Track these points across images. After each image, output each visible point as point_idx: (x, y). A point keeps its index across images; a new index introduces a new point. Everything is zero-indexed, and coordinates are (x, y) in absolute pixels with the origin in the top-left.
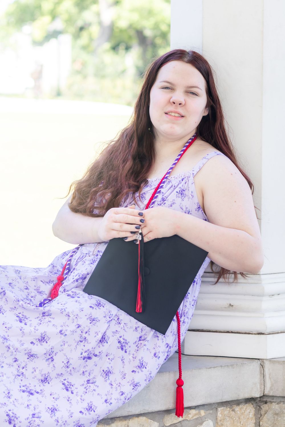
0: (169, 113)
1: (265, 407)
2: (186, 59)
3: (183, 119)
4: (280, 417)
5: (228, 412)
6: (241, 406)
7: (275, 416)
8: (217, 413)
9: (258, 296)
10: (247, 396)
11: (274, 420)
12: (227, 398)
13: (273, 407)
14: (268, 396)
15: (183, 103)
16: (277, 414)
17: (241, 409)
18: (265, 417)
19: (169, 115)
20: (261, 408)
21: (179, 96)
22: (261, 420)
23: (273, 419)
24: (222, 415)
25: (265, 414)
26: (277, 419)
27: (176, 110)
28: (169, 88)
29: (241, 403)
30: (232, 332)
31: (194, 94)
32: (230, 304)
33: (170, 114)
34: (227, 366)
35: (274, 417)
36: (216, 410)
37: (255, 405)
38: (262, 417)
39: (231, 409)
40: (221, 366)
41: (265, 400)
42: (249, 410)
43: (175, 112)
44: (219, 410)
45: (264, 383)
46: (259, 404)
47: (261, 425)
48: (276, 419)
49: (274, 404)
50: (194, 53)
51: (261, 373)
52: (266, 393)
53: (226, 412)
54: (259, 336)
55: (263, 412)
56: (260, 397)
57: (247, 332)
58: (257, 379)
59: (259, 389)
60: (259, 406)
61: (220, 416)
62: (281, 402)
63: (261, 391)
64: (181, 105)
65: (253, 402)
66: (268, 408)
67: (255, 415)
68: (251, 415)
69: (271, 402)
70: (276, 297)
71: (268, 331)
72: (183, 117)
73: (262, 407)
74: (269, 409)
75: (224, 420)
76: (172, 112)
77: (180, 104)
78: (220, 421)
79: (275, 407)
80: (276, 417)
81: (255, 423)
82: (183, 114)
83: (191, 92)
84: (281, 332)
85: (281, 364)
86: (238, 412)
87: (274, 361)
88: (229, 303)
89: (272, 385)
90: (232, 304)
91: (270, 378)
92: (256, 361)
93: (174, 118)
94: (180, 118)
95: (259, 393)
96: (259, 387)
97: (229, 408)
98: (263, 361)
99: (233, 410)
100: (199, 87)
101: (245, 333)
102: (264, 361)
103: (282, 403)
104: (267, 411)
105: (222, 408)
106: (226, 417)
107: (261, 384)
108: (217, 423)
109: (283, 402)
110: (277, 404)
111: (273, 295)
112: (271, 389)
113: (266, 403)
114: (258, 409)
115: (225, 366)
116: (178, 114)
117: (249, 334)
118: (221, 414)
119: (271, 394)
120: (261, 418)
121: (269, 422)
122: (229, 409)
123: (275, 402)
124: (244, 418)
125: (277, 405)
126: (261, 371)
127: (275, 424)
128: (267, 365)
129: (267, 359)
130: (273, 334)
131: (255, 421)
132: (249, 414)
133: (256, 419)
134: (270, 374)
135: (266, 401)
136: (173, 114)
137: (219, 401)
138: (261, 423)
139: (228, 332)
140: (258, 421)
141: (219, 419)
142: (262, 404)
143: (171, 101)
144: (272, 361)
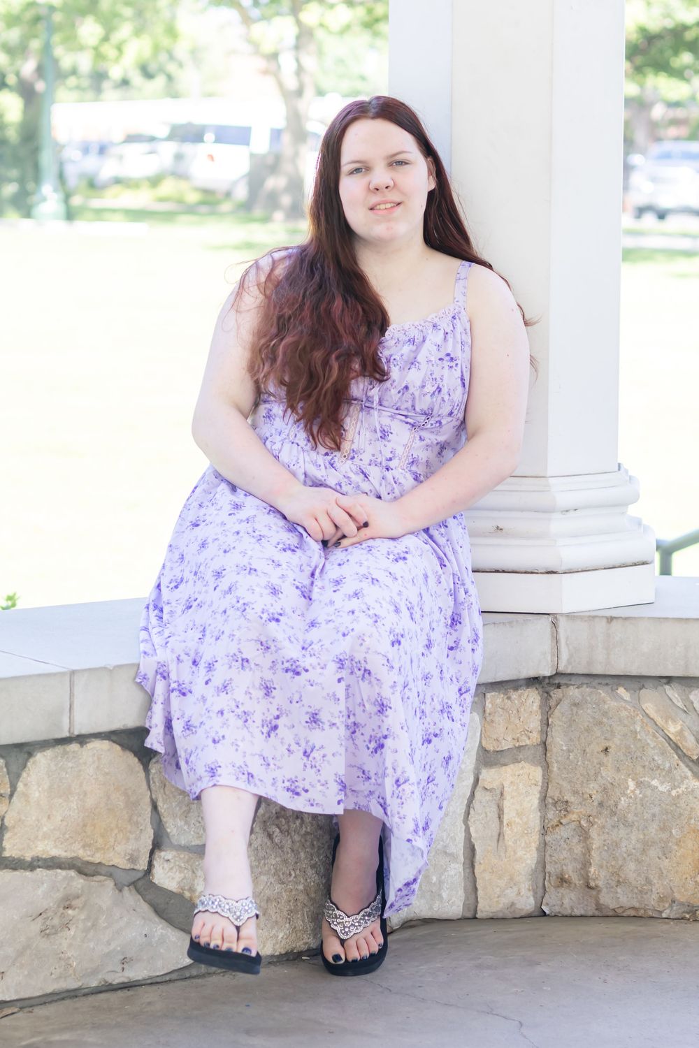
0: (376, 206)
1: (556, 694)
2: (371, 114)
3: (401, 207)
4: (583, 709)
5: (501, 700)
6: (520, 691)
7: (573, 707)
8: (485, 701)
9: (544, 512)
10: (532, 674)
11: (573, 714)
12: (501, 676)
13: (571, 694)
14: (565, 674)
15: (391, 184)
16: (576, 705)
17: (520, 696)
18: (556, 711)
19: (377, 209)
20: (550, 696)
21: (381, 176)
22: (550, 716)
23: (570, 712)
24: (492, 704)
25: (557, 705)
26: (577, 712)
27: (384, 199)
28: (362, 168)
29: (521, 686)
30: (504, 572)
31: (402, 163)
32: (498, 527)
33: (378, 207)
34: (503, 623)
35: (572, 710)
36: (483, 697)
37: (540, 690)
38: (552, 710)
39: (506, 697)
40: (494, 623)
41: (557, 682)
42: (532, 698)
43: (385, 203)
44: (489, 696)
45: (557, 654)
46: (548, 689)
47: (550, 723)
48: (574, 712)
49: (572, 687)
50: (378, 98)
51: (553, 636)
52: (561, 669)
53: (499, 701)
54: (549, 575)
55: (552, 703)
56: (550, 677)
57: (529, 570)
58: (547, 645)
59: (550, 661)
60: (547, 693)
61: (490, 706)
62: (582, 684)
63: (552, 666)
64: (389, 189)
65: (537, 686)
66: (561, 695)
67: (540, 707)
68: (536, 707)
69: (567, 685)
70: (572, 514)
71: (564, 568)
72: (399, 204)
73: (552, 694)
74: (563, 696)
75: (495, 713)
76: (379, 204)
77: (387, 187)
78: (490, 714)
79: (573, 692)
80: (575, 709)
81: (541, 721)
82: (398, 200)
83: (396, 162)
84: (582, 571)
85: (585, 621)
86: (516, 702)
87: (574, 616)
88: (495, 524)
89: (571, 656)
90: (500, 527)
91: (567, 644)
92: (546, 616)
93: (385, 211)
94: (396, 208)
95: (550, 669)
96: (549, 658)
97: (503, 694)
98: (556, 617)
99: (509, 698)
100: (405, 150)
101: (526, 573)
102: (558, 616)
103: (585, 686)
104: (561, 700)
105: (493, 694)
106: (499, 709)
107: (553, 655)
108: (485, 718)
109: (587, 684)
110: (577, 688)
111: (567, 511)
112: (569, 662)
113: (559, 686)
114: (546, 696)
115: (500, 623)
116: (390, 203)
117: (532, 573)
118: (491, 702)
119: (569, 671)
120: (549, 713)
121: (564, 718)
122: (502, 696)
123: (574, 685)
124: (525, 710)
125: (577, 690)
126: (552, 633)
127: (574, 720)
128: (562, 623)
129: (561, 614)
130: (570, 573)
131: (540, 717)
132: (533, 706)
133: (542, 713)
134: (567, 638)
135: (559, 683)
136: (383, 207)
137: (490, 681)
138: (550, 720)
139: (497, 571)
140: (546, 717)
141: (488, 711)
142: (552, 689)
143: (372, 187)
144: (570, 616)
